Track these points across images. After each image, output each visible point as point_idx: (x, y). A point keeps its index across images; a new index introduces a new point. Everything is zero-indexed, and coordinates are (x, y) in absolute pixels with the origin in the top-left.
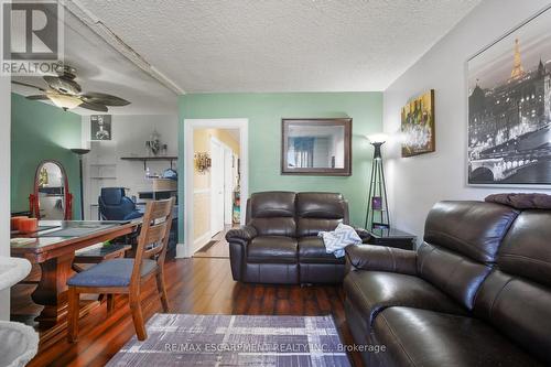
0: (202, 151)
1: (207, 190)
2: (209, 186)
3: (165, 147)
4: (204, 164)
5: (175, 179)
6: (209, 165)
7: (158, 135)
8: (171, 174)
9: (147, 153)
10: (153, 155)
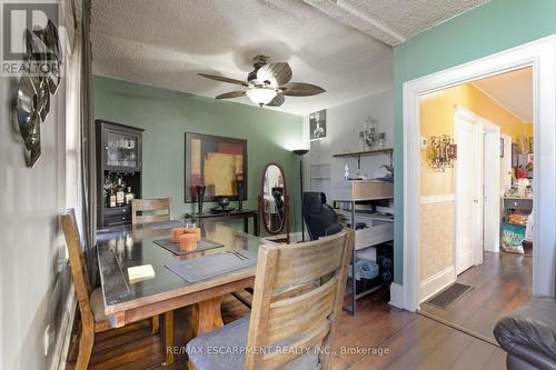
0: (439, 134)
1: (450, 197)
2: (453, 190)
3: (383, 136)
4: (444, 154)
5: (389, 180)
6: (453, 156)
7: (373, 122)
8: (384, 173)
9: (361, 147)
10: (367, 149)
